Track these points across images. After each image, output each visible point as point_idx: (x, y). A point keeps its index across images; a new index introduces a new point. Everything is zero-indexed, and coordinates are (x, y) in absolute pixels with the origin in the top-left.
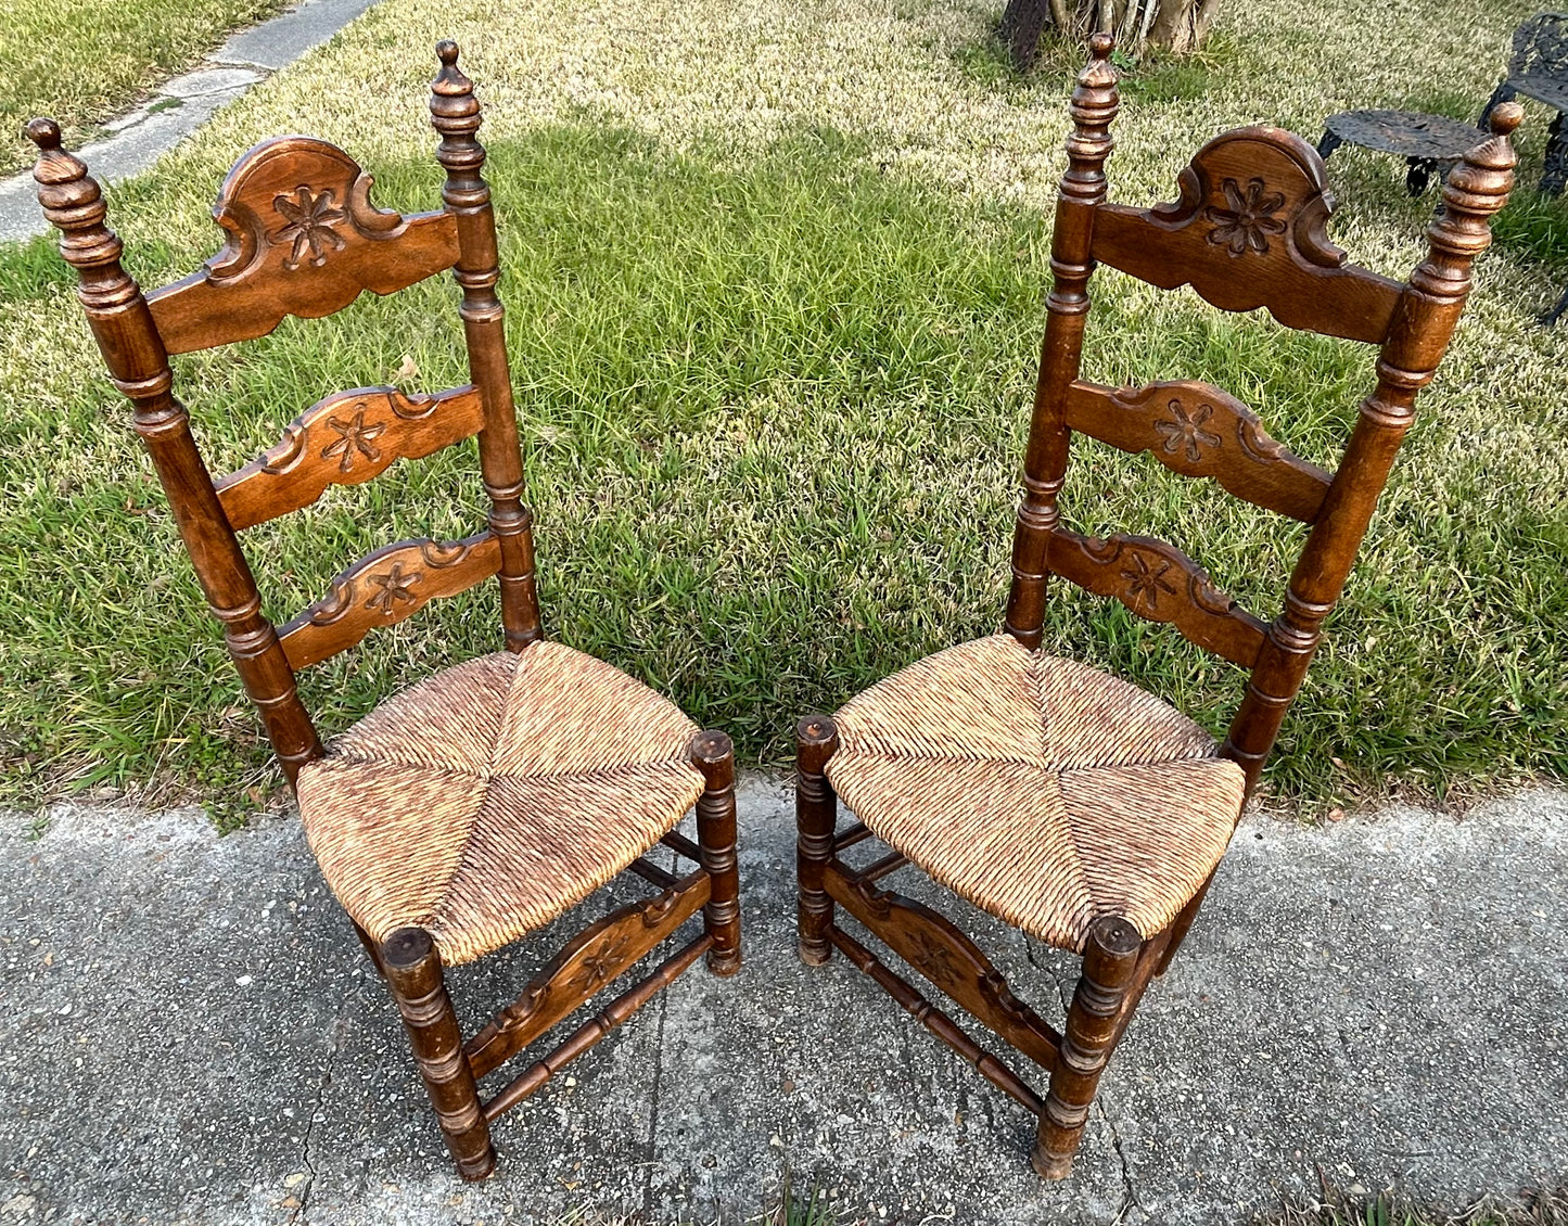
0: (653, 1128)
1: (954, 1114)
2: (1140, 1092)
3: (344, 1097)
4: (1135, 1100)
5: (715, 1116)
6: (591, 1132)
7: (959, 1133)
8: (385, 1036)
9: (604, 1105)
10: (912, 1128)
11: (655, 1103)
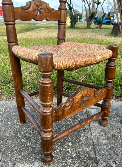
0: (95, 154)
3: (10, 145)
5: (112, 153)
6: (78, 155)
8: (22, 134)
9: (80, 149)
11: (94, 149)
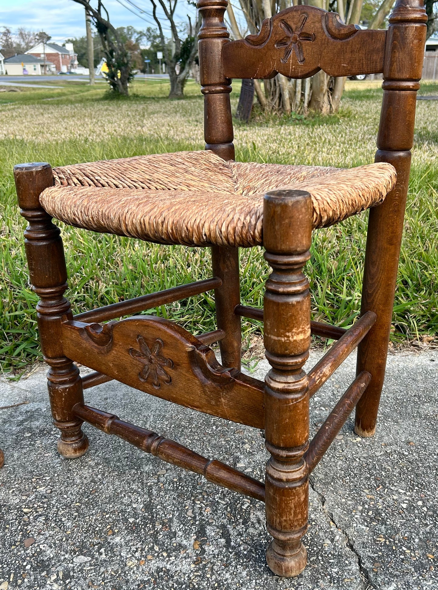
1: (192, 542)
2: (366, 506)
4: (362, 512)
7: (197, 555)
10: (149, 557)
